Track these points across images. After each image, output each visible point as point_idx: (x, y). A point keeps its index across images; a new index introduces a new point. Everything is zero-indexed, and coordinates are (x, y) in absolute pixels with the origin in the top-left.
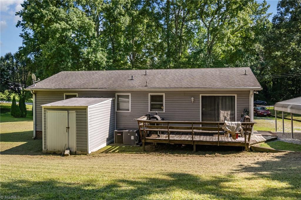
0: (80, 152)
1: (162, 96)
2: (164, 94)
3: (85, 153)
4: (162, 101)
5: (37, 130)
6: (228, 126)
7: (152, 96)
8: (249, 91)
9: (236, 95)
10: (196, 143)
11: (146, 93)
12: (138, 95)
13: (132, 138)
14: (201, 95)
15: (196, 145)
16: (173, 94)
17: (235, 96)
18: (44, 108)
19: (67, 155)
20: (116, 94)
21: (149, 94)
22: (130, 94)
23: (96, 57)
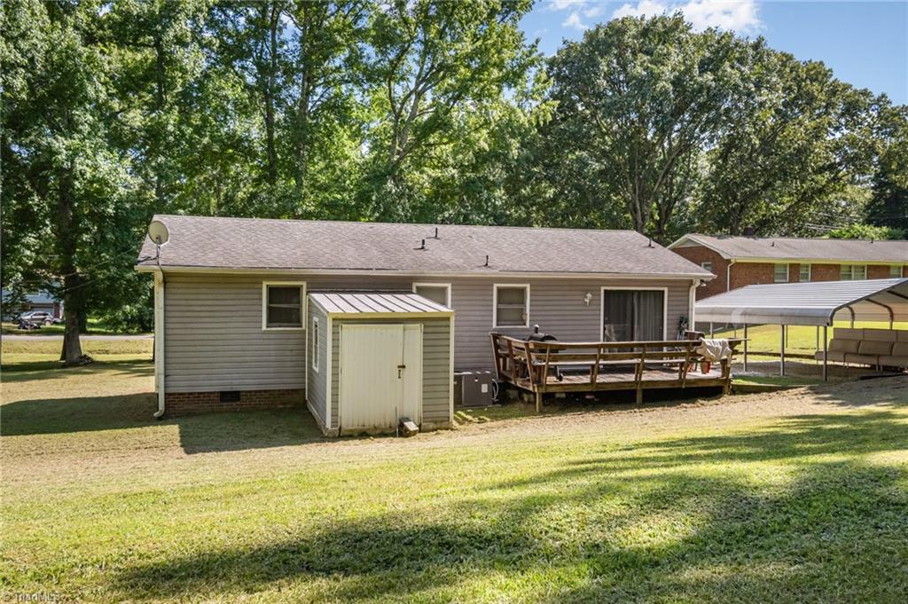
0: (431, 426)
1: (523, 291)
2: (528, 286)
3: (444, 425)
4: (523, 302)
5: (170, 390)
6: (709, 347)
7: (500, 290)
8: (691, 283)
9: (666, 289)
10: (644, 387)
11: (485, 284)
12: (471, 287)
13: (485, 388)
14: (603, 289)
15: (644, 391)
16: (548, 287)
17: (663, 291)
18: (333, 319)
19: (414, 433)
20: (415, 285)
21: (496, 286)
22: (449, 286)
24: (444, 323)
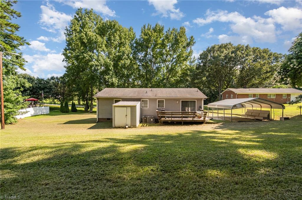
0: (132, 127)
1: (163, 101)
2: (164, 100)
3: (135, 127)
4: (163, 103)
5: (99, 118)
6: (198, 113)
7: (158, 101)
8: (202, 99)
9: (196, 101)
10: (183, 121)
11: (156, 99)
12: (152, 100)
13: (152, 120)
14: (181, 100)
15: (183, 122)
16: (168, 100)
17: (195, 101)
18: (114, 106)
19: (127, 128)
20: (141, 100)
21: (158, 100)
22: (148, 100)
23: (112, 81)
24: (135, 107)
